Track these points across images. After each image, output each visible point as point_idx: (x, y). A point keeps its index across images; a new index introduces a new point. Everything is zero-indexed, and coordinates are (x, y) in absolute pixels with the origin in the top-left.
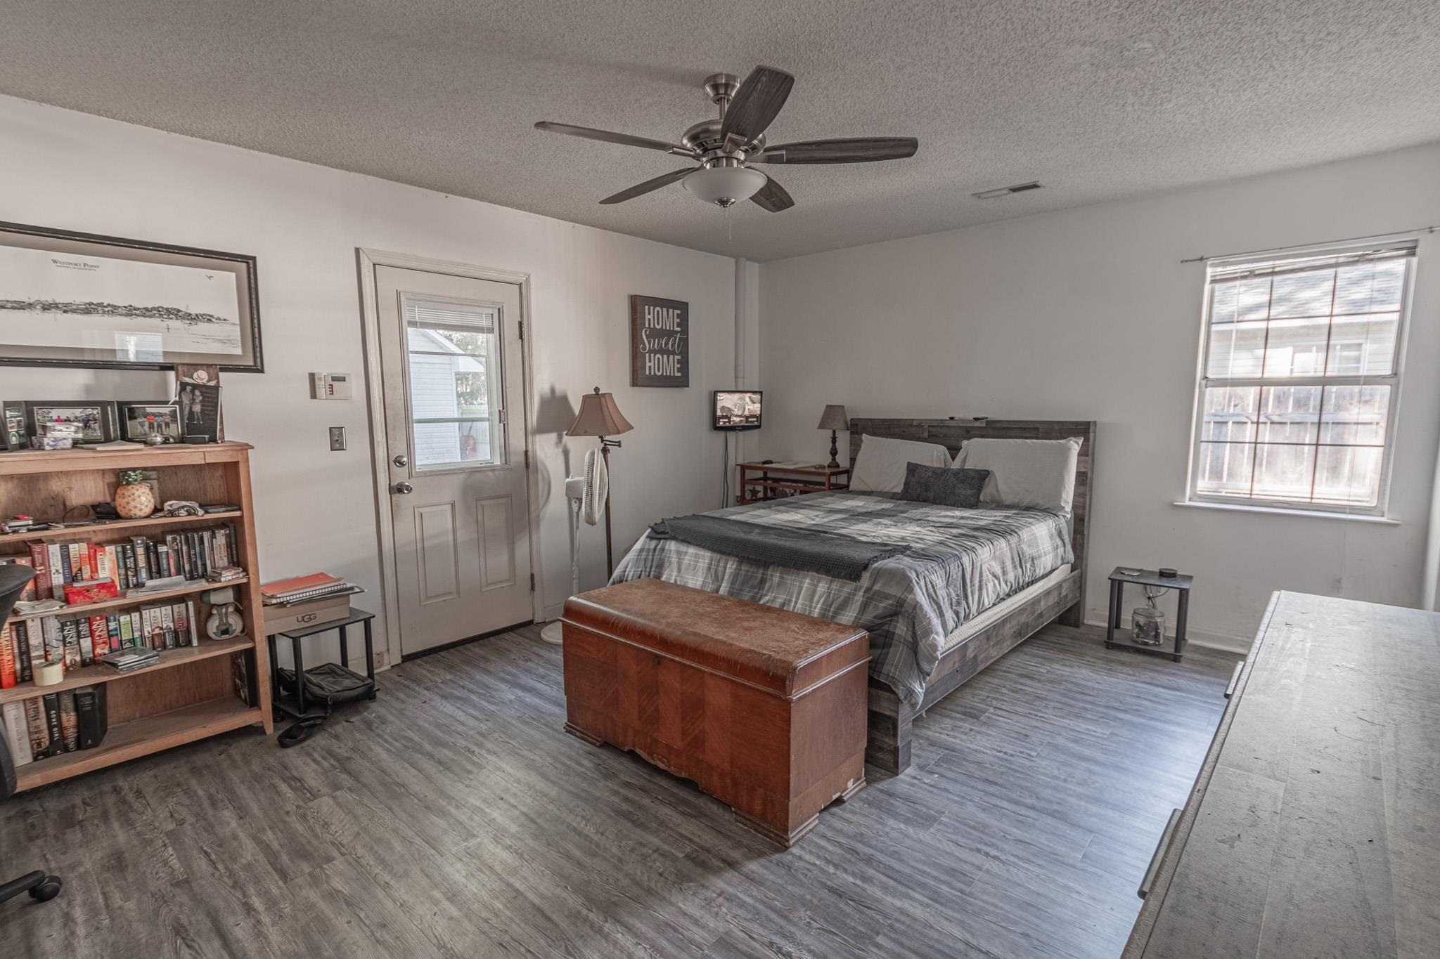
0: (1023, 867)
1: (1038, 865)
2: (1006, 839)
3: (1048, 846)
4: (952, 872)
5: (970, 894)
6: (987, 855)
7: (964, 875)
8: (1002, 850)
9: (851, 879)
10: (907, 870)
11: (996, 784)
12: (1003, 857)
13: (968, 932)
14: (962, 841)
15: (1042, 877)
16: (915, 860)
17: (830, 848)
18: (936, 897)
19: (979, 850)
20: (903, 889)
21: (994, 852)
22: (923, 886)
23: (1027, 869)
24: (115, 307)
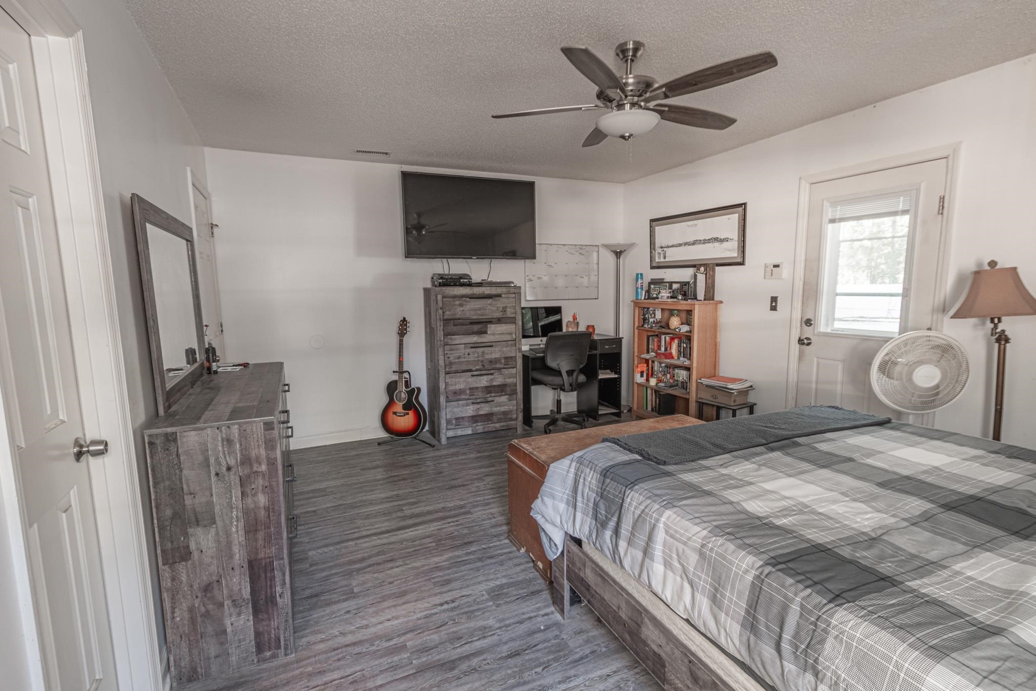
0: (425, 611)
1: (421, 619)
2: (451, 620)
3: (429, 635)
4: (448, 582)
5: (429, 580)
6: (447, 603)
7: (441, 585)
8: (444, 611)
9: (472, 549)
10: (463, 568)
11: (510, 656)
12: (440, 608)
13: (412, 568)
14: (465, 600)
15: (412, 614)
16: (466, 574)
17: (499, 552)
18: (438, 568)
19: (453, 601)
20: (452, 561)
21: (446, 606)
22: (449, 568)
23: (422, 612)
24: (700, 240)
